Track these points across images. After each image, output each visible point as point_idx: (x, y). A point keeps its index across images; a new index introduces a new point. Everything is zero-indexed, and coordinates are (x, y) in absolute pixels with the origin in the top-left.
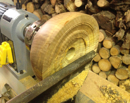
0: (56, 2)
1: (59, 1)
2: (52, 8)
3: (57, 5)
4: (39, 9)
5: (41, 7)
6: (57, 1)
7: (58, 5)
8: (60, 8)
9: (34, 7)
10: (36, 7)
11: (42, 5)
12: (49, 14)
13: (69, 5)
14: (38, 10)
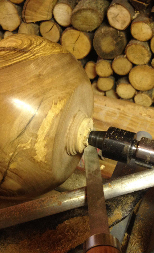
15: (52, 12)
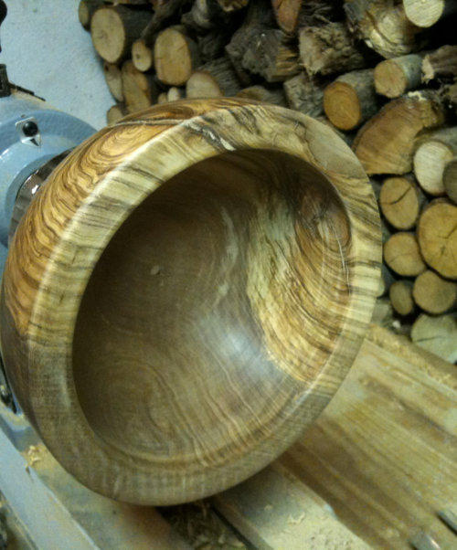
0: (300, 13)
1: (318, 5)
2: (283, 48)
3: (307, 29)
4: (219, 61)
5: (228, 48)
6: (305, 9)
7: (316, 30)
8: (324, 40)
9: (192, 53)
10: (205, 51)
11: (234, 39)
12: (269, 79)
13: (374, 23)
14: (210, 68)
15: (413, 159)
